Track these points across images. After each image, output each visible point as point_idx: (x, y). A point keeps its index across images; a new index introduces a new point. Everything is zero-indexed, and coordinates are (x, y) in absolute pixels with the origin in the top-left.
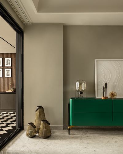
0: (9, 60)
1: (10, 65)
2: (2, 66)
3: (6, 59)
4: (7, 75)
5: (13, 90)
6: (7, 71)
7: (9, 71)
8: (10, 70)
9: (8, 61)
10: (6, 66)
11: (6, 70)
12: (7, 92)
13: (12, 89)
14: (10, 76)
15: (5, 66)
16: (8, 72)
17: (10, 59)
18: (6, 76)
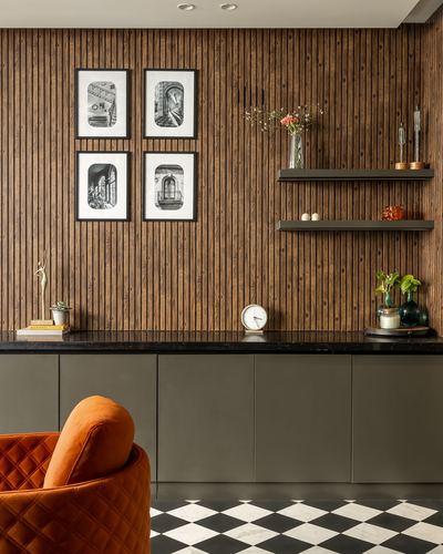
0: (177, 87)
1: (186, 129)
2: (123, 134)
3: (155, 79)
4: (163, 204)
5: (66, 321)
6: (160, 169)
7: (178, 169)
8: (186, 161)
9: (167, 97)
10: (153, 129)
11: (153, 161)
12: (23, 334)
13: (57, 316)
14: (186, 212)
15: (149, 133)
16: (169, 180)
17: (186, 79)
18: (153, 212)
